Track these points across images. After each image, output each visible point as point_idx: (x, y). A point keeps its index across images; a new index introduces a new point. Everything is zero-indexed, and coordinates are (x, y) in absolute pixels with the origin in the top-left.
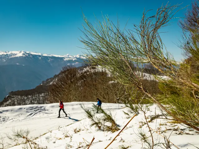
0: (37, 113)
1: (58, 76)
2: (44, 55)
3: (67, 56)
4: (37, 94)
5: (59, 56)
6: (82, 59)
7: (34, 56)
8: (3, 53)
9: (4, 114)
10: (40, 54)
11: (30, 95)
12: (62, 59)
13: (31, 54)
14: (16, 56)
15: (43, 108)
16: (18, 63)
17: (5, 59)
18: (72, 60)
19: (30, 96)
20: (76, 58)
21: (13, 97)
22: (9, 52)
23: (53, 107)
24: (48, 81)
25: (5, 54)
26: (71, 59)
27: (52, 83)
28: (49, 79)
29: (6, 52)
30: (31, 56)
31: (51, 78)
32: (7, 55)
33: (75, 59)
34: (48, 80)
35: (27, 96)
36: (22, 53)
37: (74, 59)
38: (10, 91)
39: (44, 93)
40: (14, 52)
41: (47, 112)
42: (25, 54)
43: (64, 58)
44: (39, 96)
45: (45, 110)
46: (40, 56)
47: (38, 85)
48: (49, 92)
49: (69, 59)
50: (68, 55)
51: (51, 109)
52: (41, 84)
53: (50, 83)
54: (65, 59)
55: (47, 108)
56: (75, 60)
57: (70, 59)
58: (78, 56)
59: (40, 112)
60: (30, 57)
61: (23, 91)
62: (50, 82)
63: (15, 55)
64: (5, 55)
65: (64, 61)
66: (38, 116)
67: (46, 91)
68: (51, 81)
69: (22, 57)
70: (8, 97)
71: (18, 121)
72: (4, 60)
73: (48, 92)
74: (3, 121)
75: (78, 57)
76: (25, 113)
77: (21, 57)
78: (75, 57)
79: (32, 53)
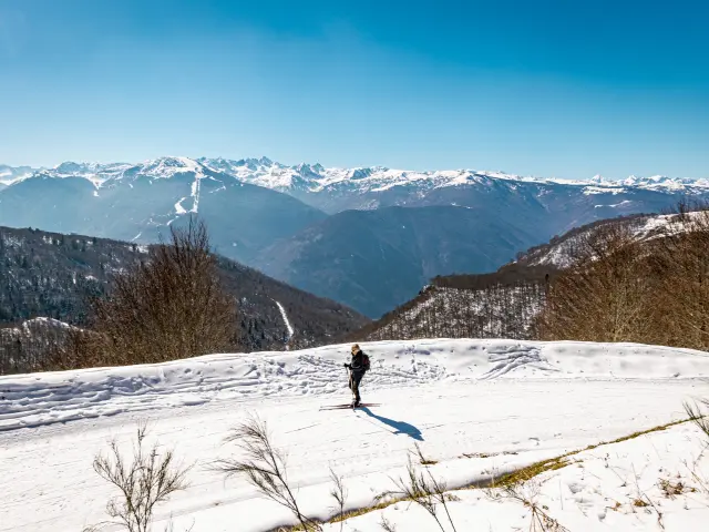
0: (516, 366)
1: (563, 239)
2: (524, 180)
3: (593, 182)
4: (500, 288)
5: (570, 182)
6: (645, 191)
7: (499, 184)
8: (419, 176)
9: (434, 358)
10: (513, 177)
11: (483, 289)
12: (578, 189)
13: (490, 179)
14: (452, 183)
15: (532, 353)
16: (454, 200)
17: (424, 192)
18: (611, 193)
19: (482, 292)
20: (624, 187)
21: (441, 291)
22: (434, 172)
23: (561, 351)
24: (533, 253)
25: (425, 178)
26: (608, 190)
27: (545, 258)
28: (537, 248)
29: (425, 173)
30: (489, 183)
31: (542, 246)
32: (428, 180)
33: (620, 190)
34: (532, 250)
35: (474, 290)
36: (468, 174)
37: (615, 192)
38: (434, 275)
39: (522, 286)
40: (445, 173)
41: (543, 364)
42: (475, 178)
43: (583, 186)
44: (506, 292)
45: (537, 357)
46: (513, 182)
47: (506, 263)
48: (537, 286)
49: (599, 189)
50: (596, 177)
51: (556, 357)
52: (512, 261)
53: (539, 260)
54: (586, 190)
55: (543, 354)
56: (619, 194)
57: (604, 190)
58: (630, 182)
59: (524, 362)
60: (487, 186)
61: (464, 276)
62: (539, 256)
63: (449, 180)
64: (425, 182)
65: (586, 196)
66: (518, 373)
67: (528, 280)
68: (542, 254)
69: (467, 184)
70: (429, 289)
71: (467, 382)
72: (421, 193)
73: (534, 286)
74: (432, 377)
75: (629, 185)
76: (486, 361)
77: (463, 184)
78: (619, 184)
79: (493, 175)
